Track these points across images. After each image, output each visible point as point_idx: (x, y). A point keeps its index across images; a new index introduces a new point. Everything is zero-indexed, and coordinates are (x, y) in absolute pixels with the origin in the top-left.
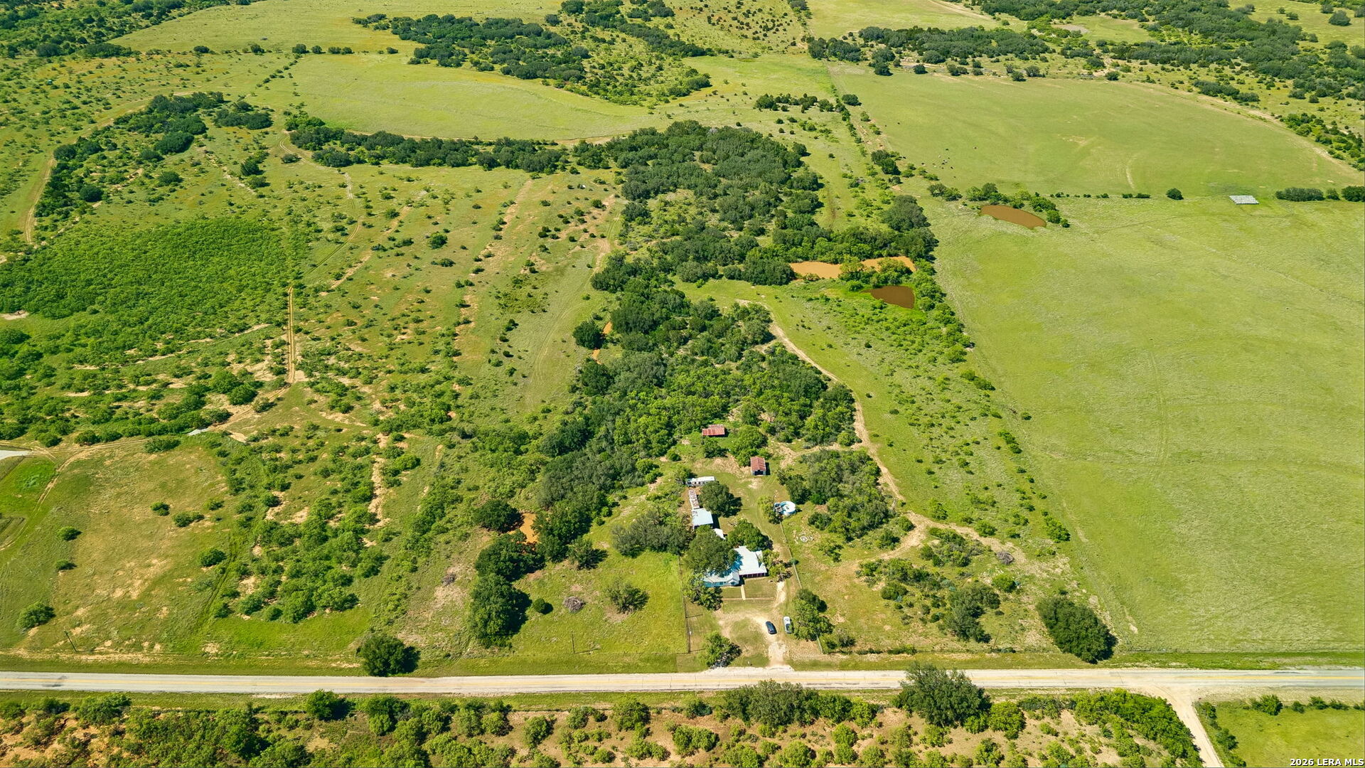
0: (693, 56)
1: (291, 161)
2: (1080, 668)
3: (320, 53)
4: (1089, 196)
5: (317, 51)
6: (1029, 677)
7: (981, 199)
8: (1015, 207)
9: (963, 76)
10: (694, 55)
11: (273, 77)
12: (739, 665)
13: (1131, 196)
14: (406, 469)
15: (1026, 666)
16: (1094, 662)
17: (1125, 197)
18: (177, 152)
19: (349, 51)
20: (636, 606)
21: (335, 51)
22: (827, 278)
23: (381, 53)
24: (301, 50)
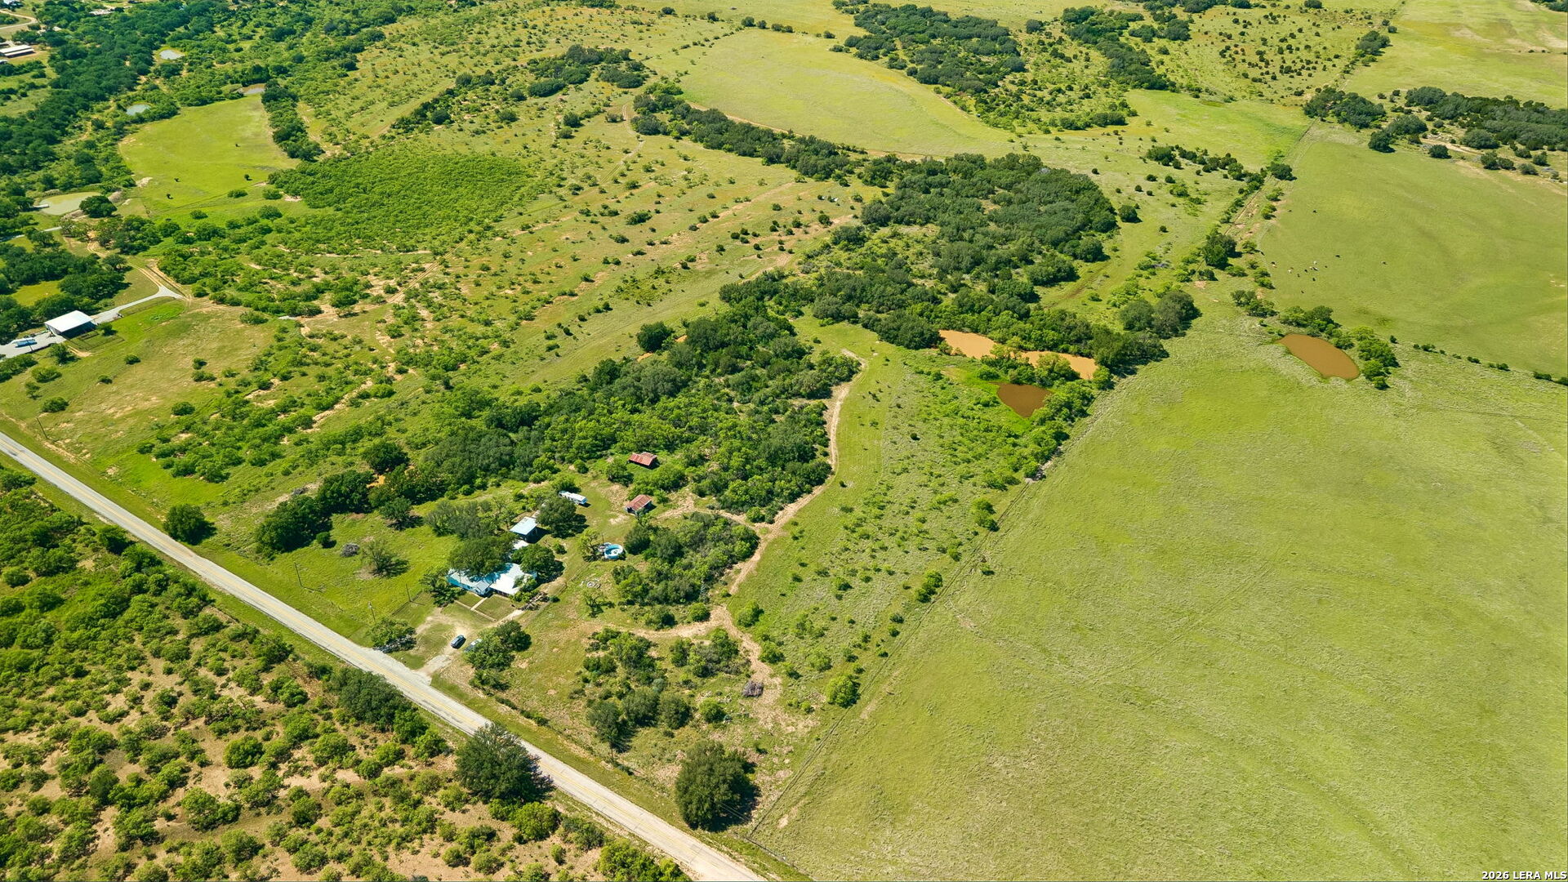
0: (1148, 88)
1: (614, 121)
2: (672, 823)
3: (764, 28)
4: (1477, 361)
5: (763, 26)
6: (611, 803)
7: (1299, 325)
8: (1339, 347)
9: (1502, 172)
10: (1151, 88)
11: (695, 44)
12: (396, 658)
13: (1548, 378)
14: (376, 396)
15: (623, 791)
16: (694, 826)
17: (1538, 377)
18: (541, 96)
19: (790, 30)
20: (388, 574)
21: (777, 28)
22: (969, 356)
23: (818, 35)
24: (749, 23)
